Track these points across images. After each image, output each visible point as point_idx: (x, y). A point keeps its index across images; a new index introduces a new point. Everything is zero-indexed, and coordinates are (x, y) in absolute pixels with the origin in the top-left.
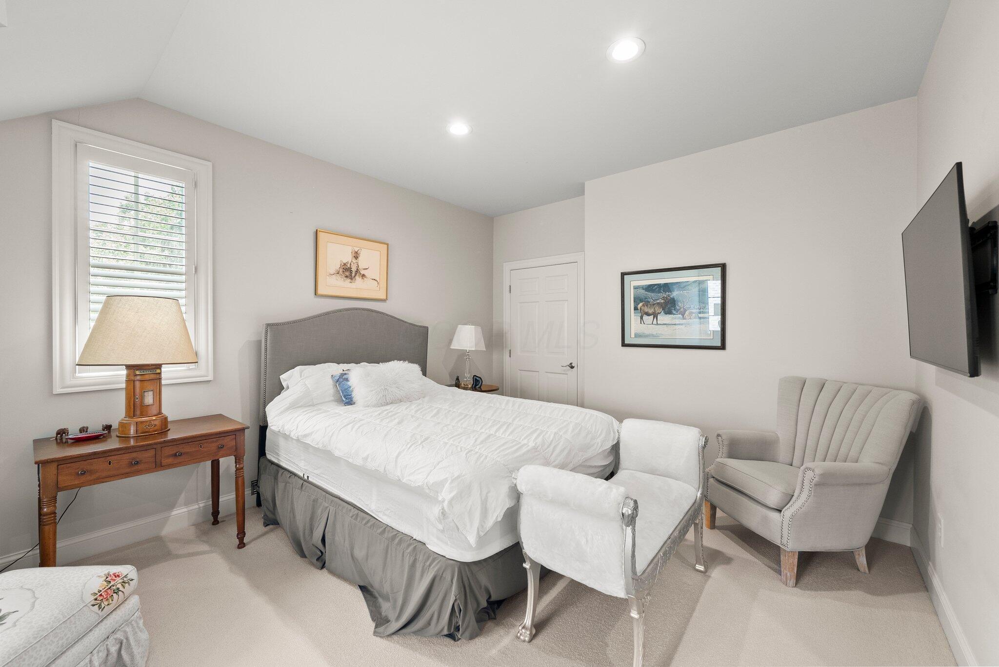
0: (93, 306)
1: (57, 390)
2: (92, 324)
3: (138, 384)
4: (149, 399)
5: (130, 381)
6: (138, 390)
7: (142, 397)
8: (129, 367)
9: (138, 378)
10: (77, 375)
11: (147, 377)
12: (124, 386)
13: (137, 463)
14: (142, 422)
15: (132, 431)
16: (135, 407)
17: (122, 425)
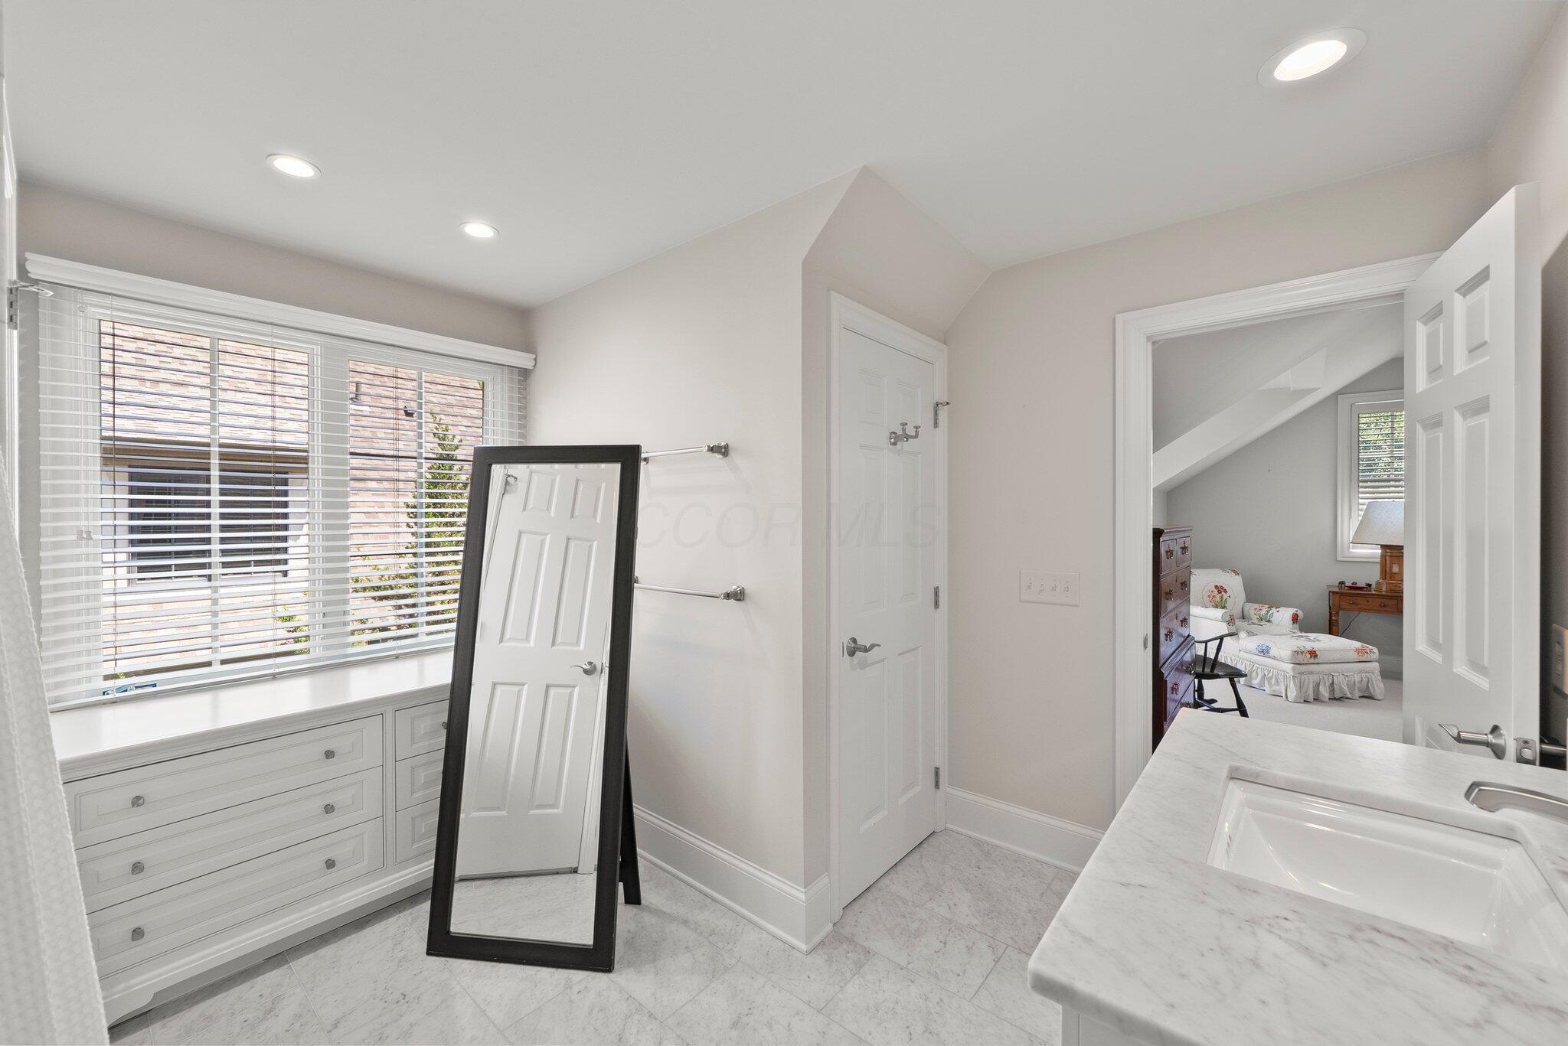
0: (1361, 507)
1: (1340, 558)
2: (1360, 518)
3: (1388, 558)
4: (1395, 569)
5: (1383, 556)
6: (1388, 562)
7: (1391, 567)
8: (1383, 547)
9: (1389, 554)
10: (1351, 550)
11: (1394, 554)
12: (1379, 560)
13: (1385, 606)
14: (1390, 583)
15: (1384, 589)
16: (1385, 572)
17: (1378, 583)
